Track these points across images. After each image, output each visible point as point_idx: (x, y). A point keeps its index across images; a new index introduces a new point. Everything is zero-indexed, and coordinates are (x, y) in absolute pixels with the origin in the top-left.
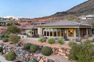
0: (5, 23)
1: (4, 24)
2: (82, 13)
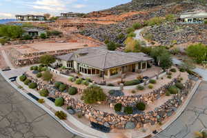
0: (37, 33)
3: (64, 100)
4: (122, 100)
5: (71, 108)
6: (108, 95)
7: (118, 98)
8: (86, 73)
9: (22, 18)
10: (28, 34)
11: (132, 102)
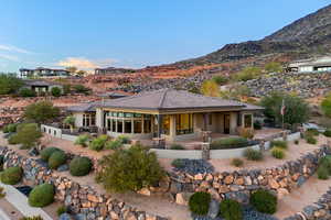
0: (47, 87)
1: (44, 89)
2: (315, 48)
3: (54, 190)
4: (211, 183)
5: (69, 211)
6: (170, 169)
7: (199, 176)
8: (120, 131)
9: (30, 72)
10: (30, 88)
11: (238, 189)
